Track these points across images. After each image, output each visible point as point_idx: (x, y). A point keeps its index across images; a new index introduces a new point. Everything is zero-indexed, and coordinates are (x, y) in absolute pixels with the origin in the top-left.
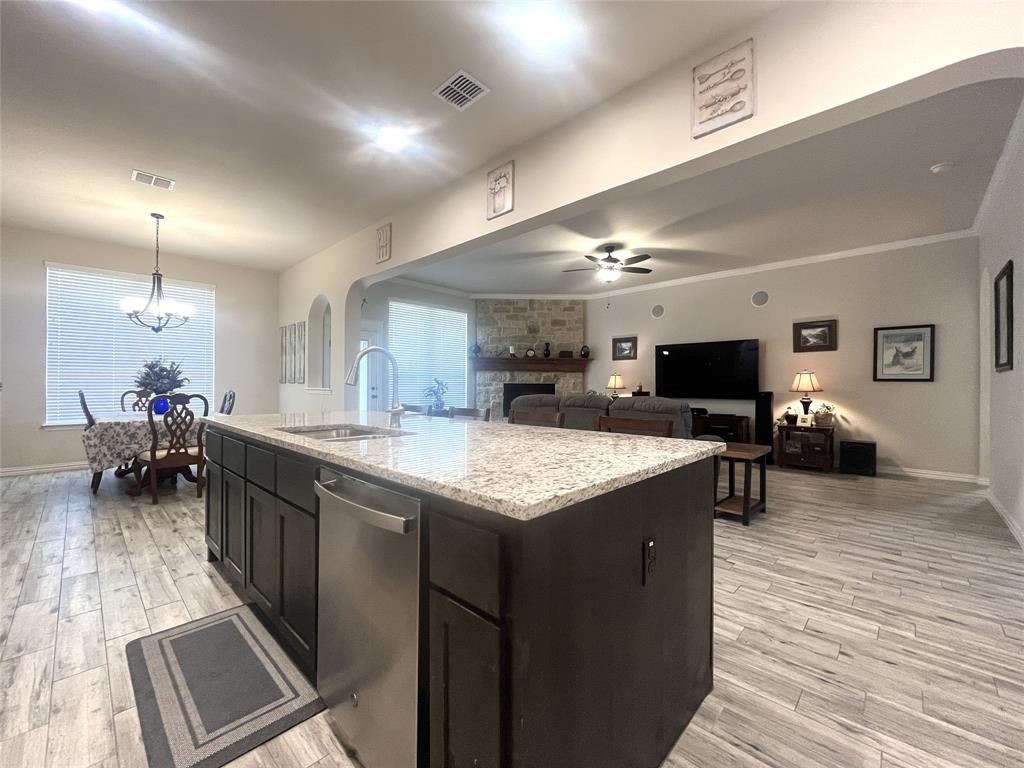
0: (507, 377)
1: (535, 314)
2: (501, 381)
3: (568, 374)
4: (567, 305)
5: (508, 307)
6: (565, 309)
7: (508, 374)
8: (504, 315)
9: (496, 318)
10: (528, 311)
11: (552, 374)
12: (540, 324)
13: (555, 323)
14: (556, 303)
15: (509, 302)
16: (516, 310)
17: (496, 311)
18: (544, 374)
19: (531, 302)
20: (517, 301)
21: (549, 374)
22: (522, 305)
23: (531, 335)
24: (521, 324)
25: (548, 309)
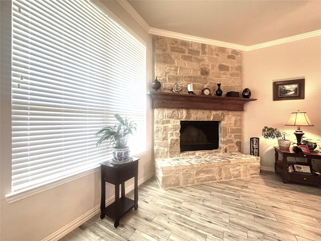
0: (183, 115)
1: (206, 57)
2: (178, 119)
3: (230, 113)
4: (230, 54)
5: (184, 47)
6: (229, 57)
7: (184, 112)
8: (180, 55)
9: (173, 56)
10: (201, 54)
11: (219, 113)
12: (210, 67)
13: (222, 67)
14: (223, 50)
15: (184, 43)
16: (191, 51)
17: (173, 49)
18: (214, 113)
19: (203, 46)
20: (192, 44)
21: (217, 112)
22: (195, 48)
23: (203, 77)
24: (195, 65)
25: (217, 55)
